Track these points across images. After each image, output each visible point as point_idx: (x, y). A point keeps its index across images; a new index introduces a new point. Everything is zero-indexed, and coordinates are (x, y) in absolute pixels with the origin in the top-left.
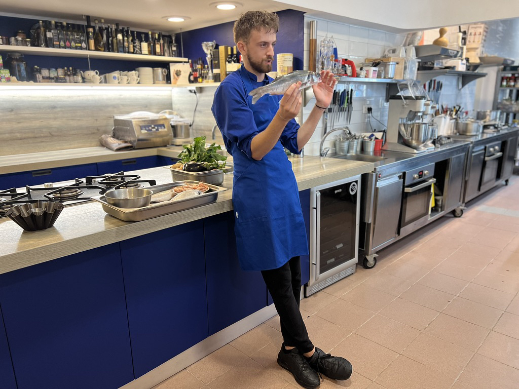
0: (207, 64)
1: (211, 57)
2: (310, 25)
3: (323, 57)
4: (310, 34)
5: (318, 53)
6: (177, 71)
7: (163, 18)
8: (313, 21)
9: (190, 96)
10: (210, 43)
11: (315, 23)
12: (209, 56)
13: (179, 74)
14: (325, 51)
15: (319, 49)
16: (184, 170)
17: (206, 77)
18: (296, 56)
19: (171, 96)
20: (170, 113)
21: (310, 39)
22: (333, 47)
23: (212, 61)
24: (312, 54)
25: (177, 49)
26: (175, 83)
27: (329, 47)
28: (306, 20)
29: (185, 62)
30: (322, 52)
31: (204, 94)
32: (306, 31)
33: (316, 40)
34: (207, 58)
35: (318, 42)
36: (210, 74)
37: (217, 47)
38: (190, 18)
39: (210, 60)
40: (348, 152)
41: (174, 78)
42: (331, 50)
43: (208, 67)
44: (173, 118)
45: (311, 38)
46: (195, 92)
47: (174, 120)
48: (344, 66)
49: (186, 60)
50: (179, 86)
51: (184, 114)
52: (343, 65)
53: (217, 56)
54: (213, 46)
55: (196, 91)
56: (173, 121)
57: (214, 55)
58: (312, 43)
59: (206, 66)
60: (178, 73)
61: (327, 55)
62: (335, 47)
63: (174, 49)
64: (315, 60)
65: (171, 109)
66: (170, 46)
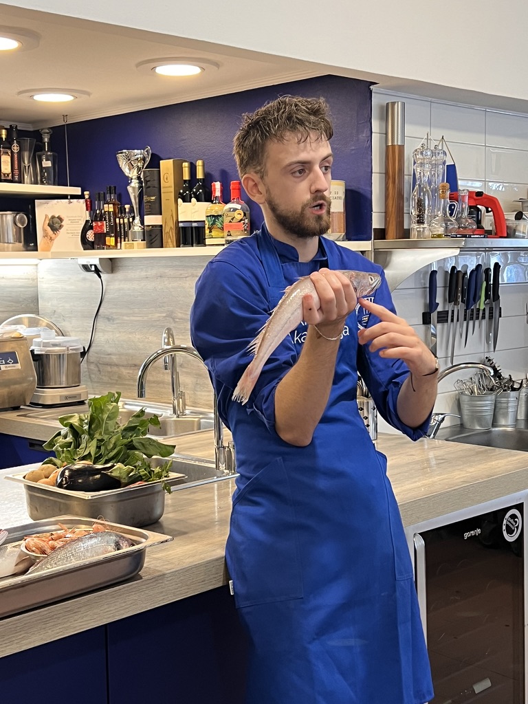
0: (130, 203)
1: (141, 187)
2: (386, 111)
3: (421, 189)
4: (386, 134)
5: (407, 179)
6: (53, 217)
7: (20, 93)
8: (393, 104)
9: (84, 279)
10: (138, 153)
11: (398, 108)
12: (135, 184)
13: (57, 226)
14: (425, 174)
15: (409, 168)
16: (60, 486)
17: (126, 235)
18: (354, 187)
19: (35, 279)
20: (33, 323)
21: (387, 147)
22: (444, 163)
23: (141, 196)
24: (394, 182)
25: (53, 164)
26: (47, 249)
27: (436, 165)
28: (376, 101)
29: (73, 197)
30: (418, 176)
31: (119, 275)
32: (376, 125)
33: (402, 148)
34: (130, 189)
35: (408, 152)
36: (137, 227)
37: (155, 162)
38: (88, 94)
39: (137, 193)
40: (494, 424)
41: (46, 235)
42: (441, 170)
43: (132, 210)
44: (38, 336)
45: (390, 144)
46: (97, 271)
47: (42, 340)
48: (474, 210)
49: (77, 191)
50: (56, 256)
51: (66, 325)
52: (470, 207)
53: (156, 183)
54: (144, 159)
55: (99, 267)
56: (38, 344)
57: (146, 182)
58: (394, 155)
59: (127, 207)
60: (55, 224)
61: (430, 183)
62: (449, 162)
63: (47, 164)
64: (400, 196)
65: (36, 311)
66: (36, 159)
